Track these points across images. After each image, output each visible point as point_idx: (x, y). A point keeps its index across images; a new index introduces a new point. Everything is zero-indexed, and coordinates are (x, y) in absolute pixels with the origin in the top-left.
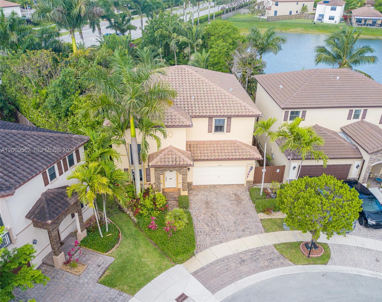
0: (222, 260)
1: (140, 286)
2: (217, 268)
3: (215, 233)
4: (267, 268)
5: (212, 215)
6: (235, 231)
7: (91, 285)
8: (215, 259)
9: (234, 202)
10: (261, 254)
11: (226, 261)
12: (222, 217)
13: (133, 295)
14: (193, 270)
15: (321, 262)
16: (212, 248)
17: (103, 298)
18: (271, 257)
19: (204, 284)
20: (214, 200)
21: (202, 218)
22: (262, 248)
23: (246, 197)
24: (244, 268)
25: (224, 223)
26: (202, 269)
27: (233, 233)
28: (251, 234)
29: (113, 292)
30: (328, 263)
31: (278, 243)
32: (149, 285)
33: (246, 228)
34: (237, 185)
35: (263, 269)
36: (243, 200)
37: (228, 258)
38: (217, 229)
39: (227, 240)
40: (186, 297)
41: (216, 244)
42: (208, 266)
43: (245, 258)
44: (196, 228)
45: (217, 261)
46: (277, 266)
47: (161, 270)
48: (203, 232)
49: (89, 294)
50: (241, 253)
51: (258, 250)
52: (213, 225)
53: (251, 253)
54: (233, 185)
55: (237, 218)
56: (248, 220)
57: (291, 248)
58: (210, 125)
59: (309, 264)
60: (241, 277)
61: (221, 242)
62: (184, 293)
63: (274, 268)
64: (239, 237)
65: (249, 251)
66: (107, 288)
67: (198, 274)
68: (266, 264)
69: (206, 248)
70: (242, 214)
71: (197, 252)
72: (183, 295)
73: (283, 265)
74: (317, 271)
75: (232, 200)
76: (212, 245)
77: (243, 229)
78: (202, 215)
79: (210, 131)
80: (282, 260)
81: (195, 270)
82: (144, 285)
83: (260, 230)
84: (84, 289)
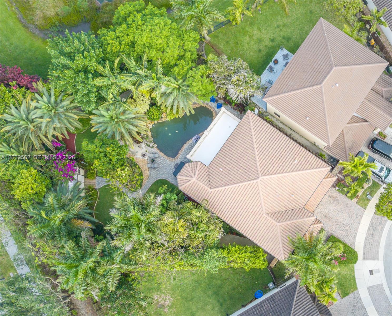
0: (366, 242)
2: (368, 248)
3: (349, 232)
5: (336, 222)
7: (342, 302)
10: (375, 223)
12: (341, 219)
13: (357, 289)
16: (356, 241)
17: (351, 300)
18: (379, 221)
19: (371, 259)
20: (326, 211)
21: (335, 228)
22: (372, 220)
23: (336, 193)
24: (376, 238)
25: (346, 222)
27: (355, 223)
28: (361, 216)
29: (351, 295)
33: (357, 215)
35: (382, 231)
36: (337, 197)
37: (366, 239)
38: (347, 228)
39: (357, 230)
41: (355, 237)
42: (364, 251)
43: (372, 232)
44: (339, 237)
45: (365, 245)
47: (353, 271)
48: (344, 236)
49: (346, 305)
50: (368, 231)
51: (372, 223)
52: (343, 228)
55: (347, 213)
56: (352, 209)
60: (379, 243)
61: (356, 234)
62: (370, 270)
63: (385, 226)
64: (359, 223)
65: (370, 227)
66: (347, 297)
67: (365, 258)
68: (381, 227)
69: (354, 243)
70: (346, 208)
75: (333, 203)
77: (355, 217)
78: (333, 226)
80: (384, 219)
81: (362, 258)
82: (356, 282)
83: (362, 210)
84: (342, 305)
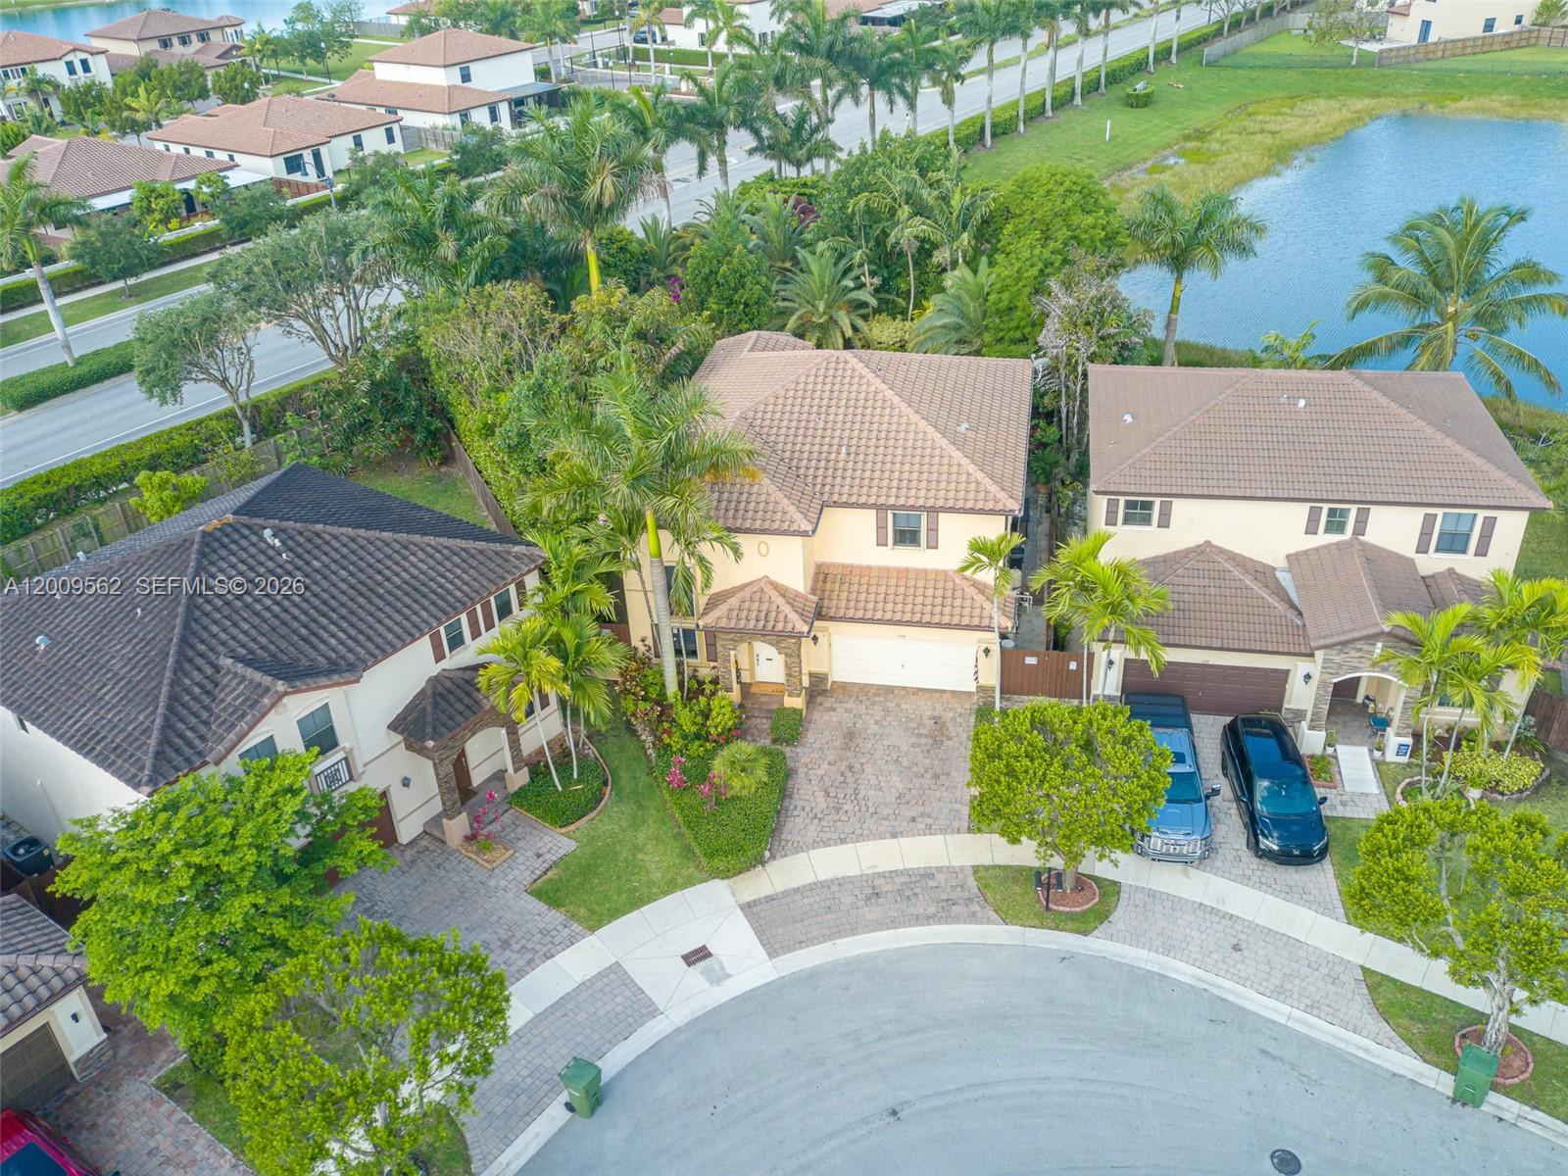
0: (826, 885)
1: (615, 913)
2: (806, 901)
3: (836, 817)
4: (929, 919)
5: (851, 768)
6: (892, 817)
7: (510, 895)
8: (810, 879)
9: (924, 740)
10: (931, 883)
11: (835, 888)
12: (872, 778)
13: (592, 929)
14: (748, 897)
15: (1075, 926)
16: (813, 853)
17: (529, 925)
18: (953, 896)
19: (760, 932)
20: (874, 728)
21: (820, 772)
22: (940, 869)
23: (962, 729)
24: (871, 913)
25: (872, 793)
26: (770, 899)
27: (885, 823)
28: (929, 830)
29: (554, 917)
30: (1095, 932)
31: (988, 862)
32: (634, 916)
33: (924, 815)
34: (954, 693)
35: (918, 920)
36: (950, 739)
37: (841, 882)
38: (848, 807)
39: (860, 838)
40: (710, 955)
41: (827, 844)
42: (786, 894)
43: (886, 888)
44: (796, 796)
45: (812, 887)
46: (957, 920)
47: (671, 886)
48: (808, 809)
49: (501, 913)
50: (882, 875)
51: (928, 874)
52: (841, 795)
53: (902, 879)
54: (944, 691)
55: (909, 786)
56: (938, 794)
57: (1016, 881)
58: (881, 527)
59: (1042, 926)
60: (853, 932)
61: (843, 841)
62: (708, 946)
63: (947, 923)
64: (894, 835)
65: (906, 872)
66: (541, 906)
67: (755, 909)
68: (932, 910)
69: (799, 849)
70: (928, 775)
71: (773, 857)
72: (704, 948)
73: (973, 918)
74: (1054, 947)
75: (919, 736)
76: (816, 844)
77: (913, 814)
78: (825, 766)
79: (881, 542)
80: (975, 908)
81: (752, 898)
82: (624, 914)
83: (956, 824)
84: (494, 900)
